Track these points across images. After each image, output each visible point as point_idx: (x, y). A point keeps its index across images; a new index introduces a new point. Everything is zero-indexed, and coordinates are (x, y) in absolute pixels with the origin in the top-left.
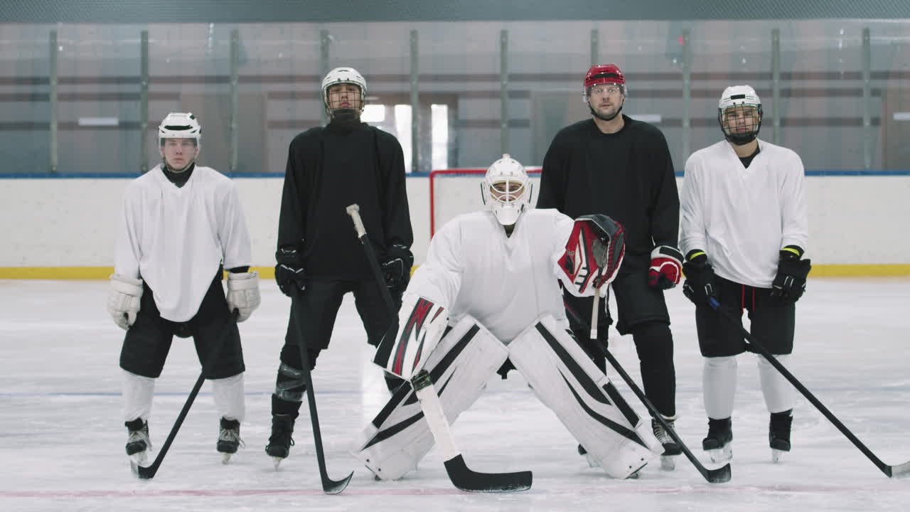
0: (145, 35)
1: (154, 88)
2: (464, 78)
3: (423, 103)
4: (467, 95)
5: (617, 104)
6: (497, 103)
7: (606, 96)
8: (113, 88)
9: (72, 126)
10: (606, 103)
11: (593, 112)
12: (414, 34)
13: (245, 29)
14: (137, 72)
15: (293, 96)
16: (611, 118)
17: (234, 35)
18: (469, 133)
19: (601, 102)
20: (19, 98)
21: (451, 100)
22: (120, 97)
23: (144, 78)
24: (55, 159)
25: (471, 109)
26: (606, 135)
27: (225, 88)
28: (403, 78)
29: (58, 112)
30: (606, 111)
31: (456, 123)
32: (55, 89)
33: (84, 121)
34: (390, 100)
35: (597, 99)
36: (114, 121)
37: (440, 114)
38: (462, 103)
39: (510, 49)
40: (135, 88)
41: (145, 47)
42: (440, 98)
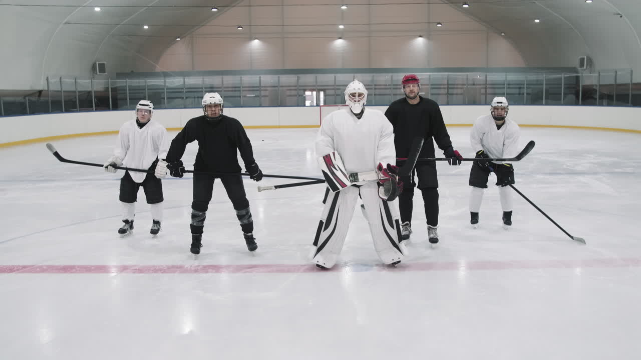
0: (260, 77)
1: (262, 89)
2: (328, 86)
3: (318, 91)
4: (327, 89)
5: (416, 92)
6: (333, 91)
7: (411, 89)
8: (252, 89)
9: (245, 96)
10: (412, 92)
11: (406, 96)
12: (316, 77)
13: (281, 76)
14: (258, 85)
15: (291, 90)
16: (414, 98)
17: (279, 77)
18: (327, 97)
19: (409, 92)
20: (232, 91)
21: (324, 90)
22: (253, 90)
23: (260, 86)
24: (242, 103)
25: (328, 92)
26: (412, 105)
27: (277, 88)
28: (314, 86)
29: (243, 94)
30: (412, 95)
31: (325, 95)
32: (242, 89)
33: (248, 96)
34: (312, 90)
35: (408, 90)
36: (254, 95)
37: (322, 93)
38: (326, 91)
39: (337, 79)
40: (258, 89)
41: (260, 80)
42: (322, 90)
